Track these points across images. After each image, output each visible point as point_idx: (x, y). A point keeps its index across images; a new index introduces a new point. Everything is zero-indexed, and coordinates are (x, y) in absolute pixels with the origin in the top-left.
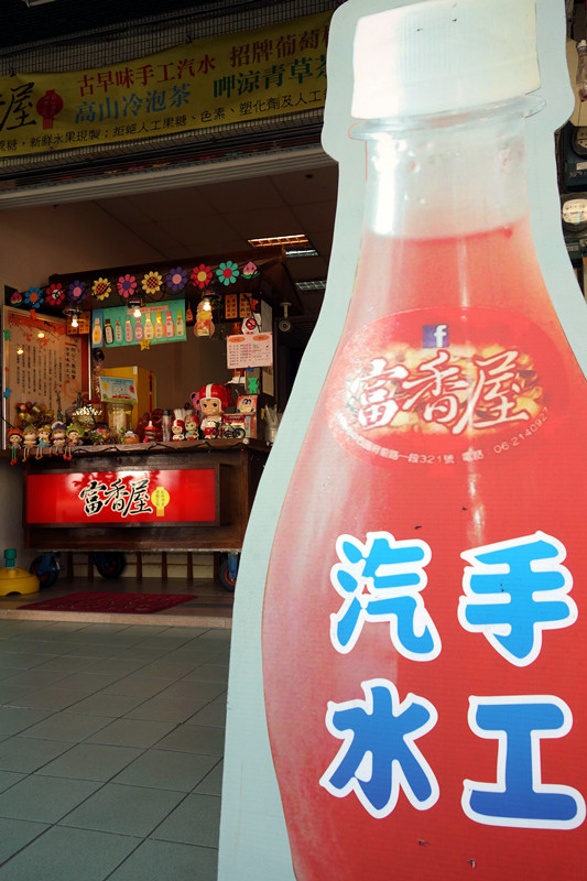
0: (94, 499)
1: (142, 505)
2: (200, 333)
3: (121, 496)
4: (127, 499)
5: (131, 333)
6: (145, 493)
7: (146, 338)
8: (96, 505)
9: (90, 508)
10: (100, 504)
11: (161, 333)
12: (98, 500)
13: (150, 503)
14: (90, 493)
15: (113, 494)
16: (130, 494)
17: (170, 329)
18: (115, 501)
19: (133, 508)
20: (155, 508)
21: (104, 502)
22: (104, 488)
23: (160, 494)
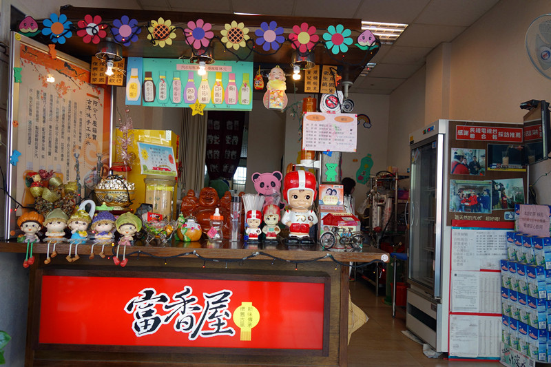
0: (149, 313)
1: (219, 324)
2: (273, 105)
3: (189, 312)
4: (198, 315)
5: (180, 92)
6: (225, 309)
7: (200, 101)
8: (151, 322)
9: (141, 325)
10: (157, 321)
11: (221, 98)
12: (154, 315)
13: (231, 323)
14: (142, 305)
15: (178, 308)
16: (202, 310)
17: (232, 95)
18: (179, 318)
19: (206, 327)
20: (238, 330)
21: (163, 318)
22: (163, 299)
23: (246, 311)
